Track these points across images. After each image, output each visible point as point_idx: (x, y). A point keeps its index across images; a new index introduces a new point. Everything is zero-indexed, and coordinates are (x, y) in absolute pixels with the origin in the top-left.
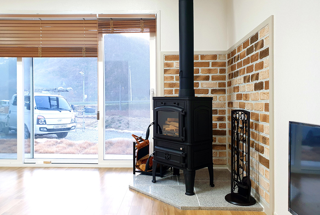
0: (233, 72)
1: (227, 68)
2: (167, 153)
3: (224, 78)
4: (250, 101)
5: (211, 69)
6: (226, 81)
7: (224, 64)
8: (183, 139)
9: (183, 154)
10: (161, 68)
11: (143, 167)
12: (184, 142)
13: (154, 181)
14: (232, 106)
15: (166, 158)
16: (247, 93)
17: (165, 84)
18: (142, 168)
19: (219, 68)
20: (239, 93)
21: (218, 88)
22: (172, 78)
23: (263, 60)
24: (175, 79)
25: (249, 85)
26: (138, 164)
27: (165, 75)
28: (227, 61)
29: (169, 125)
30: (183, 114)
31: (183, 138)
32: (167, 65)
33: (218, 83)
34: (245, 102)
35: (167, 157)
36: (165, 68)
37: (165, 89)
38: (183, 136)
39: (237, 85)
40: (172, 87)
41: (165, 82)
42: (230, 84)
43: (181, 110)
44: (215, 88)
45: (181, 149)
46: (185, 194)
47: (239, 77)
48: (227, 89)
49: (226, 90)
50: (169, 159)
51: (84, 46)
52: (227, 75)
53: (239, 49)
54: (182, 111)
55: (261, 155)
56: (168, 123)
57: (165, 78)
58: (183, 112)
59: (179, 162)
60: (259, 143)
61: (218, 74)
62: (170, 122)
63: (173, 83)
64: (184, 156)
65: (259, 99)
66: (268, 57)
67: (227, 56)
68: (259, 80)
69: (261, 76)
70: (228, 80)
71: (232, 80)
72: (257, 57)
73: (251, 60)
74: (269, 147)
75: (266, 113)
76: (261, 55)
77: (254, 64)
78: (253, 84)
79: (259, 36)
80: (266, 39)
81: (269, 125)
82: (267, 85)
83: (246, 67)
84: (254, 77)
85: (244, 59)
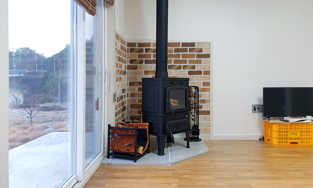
0: (144, 59)
2: (178, 123)
25: (179, 71)
27: (116, 54)
32: (116, 43)
36: (116, 47)
42: (134, 68)
68: (196, 70)
69: (198, 67)
70: (129, 64)
71: (141, 65)
72: (193, 56)
73: (184, 56)
74: (209, 104)
75: (205, 87)
76: (198, 56)
77: (188, 59)
78: (187, 71)
79: (196, 45)
80: (206, 49)
81: (209, 93)
82: (207, 73)
83: (173, 59)
84: (189, 67)
85: (169, 53)
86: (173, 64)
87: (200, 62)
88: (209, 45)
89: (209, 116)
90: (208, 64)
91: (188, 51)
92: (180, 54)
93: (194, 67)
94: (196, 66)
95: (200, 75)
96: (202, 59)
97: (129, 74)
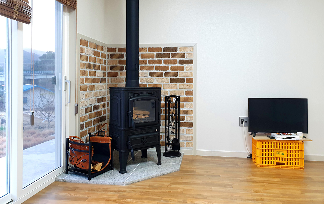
2: (144, 138)
5: (101, 59)
7: (106, 56)
9: (158, 133)
15: (143, 143)
16: (157, 84)
17: (80, 71)
22: (84, 65)
24: (85, 67)
25: (160, 78)
27: (81, 61)
36: (80, 54)
37: (81, 77)
40: (84, 75)
41: (80, 69)
42: (114, 75)
44: (102, 78)
49: (107, 80)
50: (146, 142)
52: (107, 66)
57: (81, 65)
61: (103, 65)
63: (84, 71)
65: (178, 88)
66: (190, 65)
68: (178, 77)
69: (181, 75)
70: (110, 71)
71: (122, 72)
72: (175, 62)
73: (165, 62)
74: (192, 115)
75: (188, 96)
76: (181, 62)
77: (170, 66)
78: (169, 78)
79: (178, 49)
80: (188, 54)
81: (192, 103)
82: (190, 80)
83: (155, 65)
84: (171, 74)
85: (150, 59)
86: (154, 70)
87: (182, 69)
88: (192, 50)
89: (192, 128)
90: (191, 71)
91: (170, 56)
92: (161, 60)
93: (176, 74)
94: (178, 73)
95: (182, 83)
96: (185, 65)
97: (110, 82)
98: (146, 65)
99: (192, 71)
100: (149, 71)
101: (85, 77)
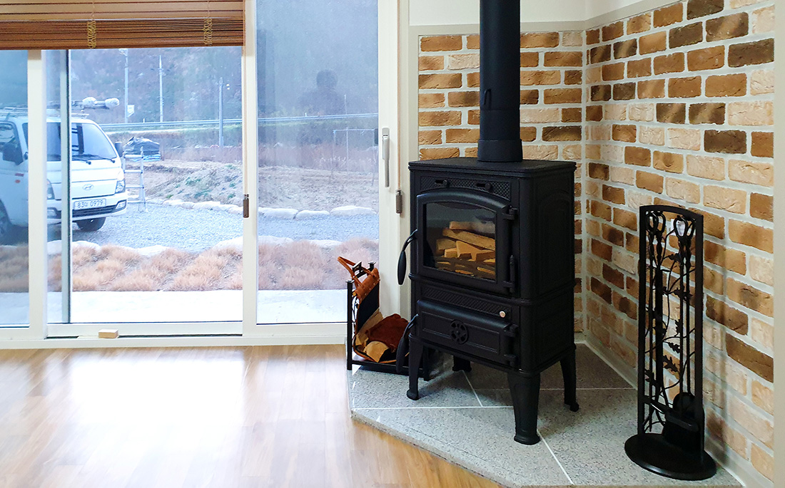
0: (612, 83)
1: (584, 68)
2: (456, 324)
3: (576, 97)
4: (685, 176)
5: (542, 73)
6: (583, 105)
7: (576, 59)
8: (508, 289)
9: (507, 328)
10: (412, 73)
11: (376, 350)
12: (509, 295)
13: (414, 394)
14: (606, 177)
15: (454, 336)
16: (672, 152)
17: (421, 115)
18: (373, 352)
19: (563, 70)
20: (637, 144)
21: (560, 124)
22: (440, 98)
23: (744, 70)
24: (446, 102)
25: (679, 130)
26: (358, 343)
27: (422, 91)
28: (585, 48)
29: (455, 240)
30: (510, 217)
31: (510, 284)
32: (427, 63)
33: (560, 110)
34: (660, 173)
35: (459, 334)
36: (421, 73)
37: (421, 129)
38: (508, 279)
39: (627, 122)
40: (440, 124)
41: (421, 110)
42: (596, 115)
43: (502, 206)
44: (552, 125)
45: (502, 314)
46: (515, 440)
47: (635, 102)
48: (587, 128)
49: (583, 130)
50: (463, 339)
51: (208, 17)
52: (585, 87)
53: (637, 24)
54: (507, 210)
55: (736, 335)
56: (453, 235)
57: (423, 100)
58: (508, 212)
59: (494, 351)
60: (724, 299)
61: (562, 86)
62: (457, 231)
63: (442, 114)
64: (511, 334)
65: (727, 177)
66: (766, 67)
67: (584, 36)
68: (725, 127)
70: (590, 103)
71: (607, 106)
72: (713, 59)
73: (693, 62)
74: (771, 322)
75: (759, 222)
76: (736, 56)
77: (704, 75)
78: (701, 130)
80: (759, 13)
81: (770, 257)
82: (764, 145)
83: (667, 77)
84: (706, 114)
85: (659, 54)
86: (666, 99)
87: (737, 86)
90: (766, 98)
91: (705, 34)
92: (681, 55)
93: (718, 115)
94: (726, 107)
95: (738, 156)
96: (749, 70)
98: (649, 78)
99: (771, 98)
100: (656, 101)
101: (444, 129)
